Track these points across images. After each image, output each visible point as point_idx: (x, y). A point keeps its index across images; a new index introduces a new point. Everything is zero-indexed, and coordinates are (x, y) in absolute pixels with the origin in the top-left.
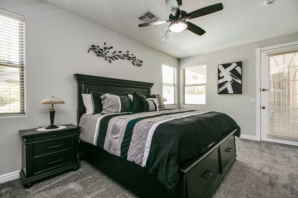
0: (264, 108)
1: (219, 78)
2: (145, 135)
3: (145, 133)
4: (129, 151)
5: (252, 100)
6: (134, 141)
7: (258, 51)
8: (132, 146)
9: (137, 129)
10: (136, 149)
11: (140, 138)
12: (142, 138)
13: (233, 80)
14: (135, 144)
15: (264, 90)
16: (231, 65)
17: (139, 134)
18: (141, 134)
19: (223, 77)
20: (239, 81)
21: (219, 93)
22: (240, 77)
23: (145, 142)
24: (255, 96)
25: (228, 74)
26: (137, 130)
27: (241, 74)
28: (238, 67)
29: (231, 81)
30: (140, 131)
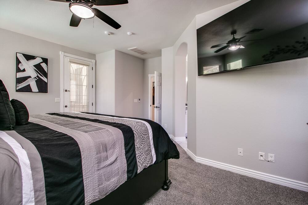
0: (66, 107)
1: (18, 70)
2: (147, 135)
3: (146, 134)
4: (138, 162)
5: (57, 99)
6: (139, 147)
7: (61, 54)
8: (139, 153)
9: (138, 133)
10: (144, 154)
11: (144, 140)
12: (146, 140)
13: (38, 76)
14: (141, 149)
15: (66, 91)
16: (35, 58)
17: (142, 137)
18: (143, 137)
19: (24, 70)
20: (44, 79)
21: (17, 91)
22: (46, 75)
23: (149, 141)
24: (59, 96)
25: (31, 67)
26: (139, 135)
27: (47, 72)
28: (44, 63)
29: (35, 78)
30: (142, 134)
